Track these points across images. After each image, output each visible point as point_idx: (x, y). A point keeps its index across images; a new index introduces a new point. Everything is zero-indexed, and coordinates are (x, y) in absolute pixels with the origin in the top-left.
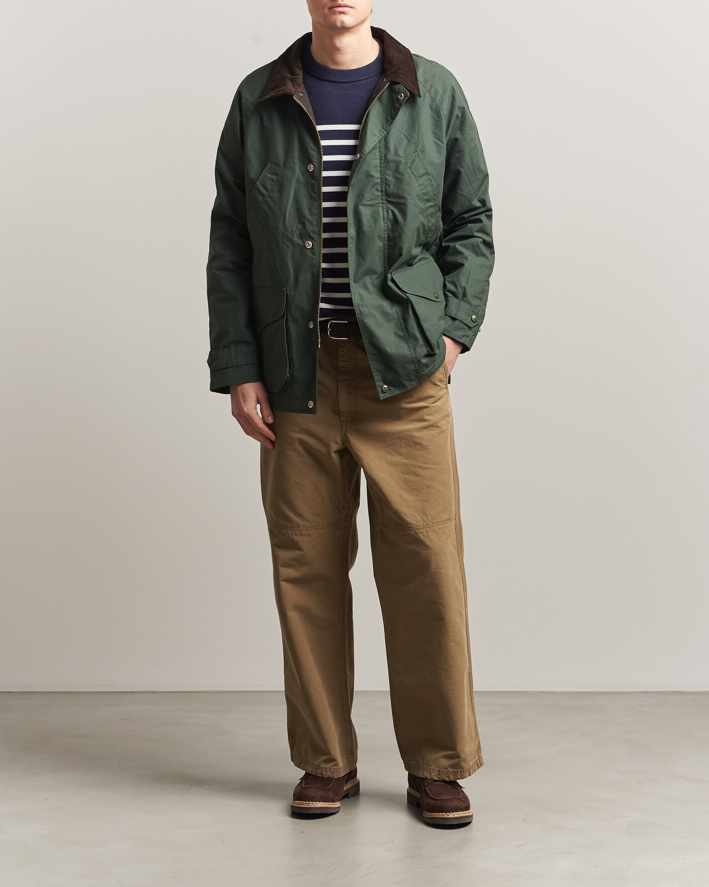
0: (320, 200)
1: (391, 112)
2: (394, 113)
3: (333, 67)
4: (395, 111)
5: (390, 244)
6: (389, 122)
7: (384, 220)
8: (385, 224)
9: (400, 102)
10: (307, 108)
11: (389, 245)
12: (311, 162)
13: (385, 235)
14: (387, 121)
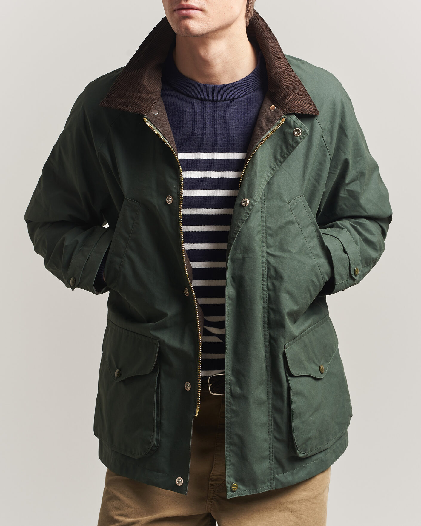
0: (180, 240)
1: (282, 150)
2: (285, 150)
3: (201, 81)
4: (287, 148)
5: (271, 306)
6: (277, 161)
7: (263, 277)
8: (264, 283)
9: (297, 139)
10: (168, 140)
11: (269, 308)
12: (169, 193)
13: (265, 296)
14: (276, 159)
